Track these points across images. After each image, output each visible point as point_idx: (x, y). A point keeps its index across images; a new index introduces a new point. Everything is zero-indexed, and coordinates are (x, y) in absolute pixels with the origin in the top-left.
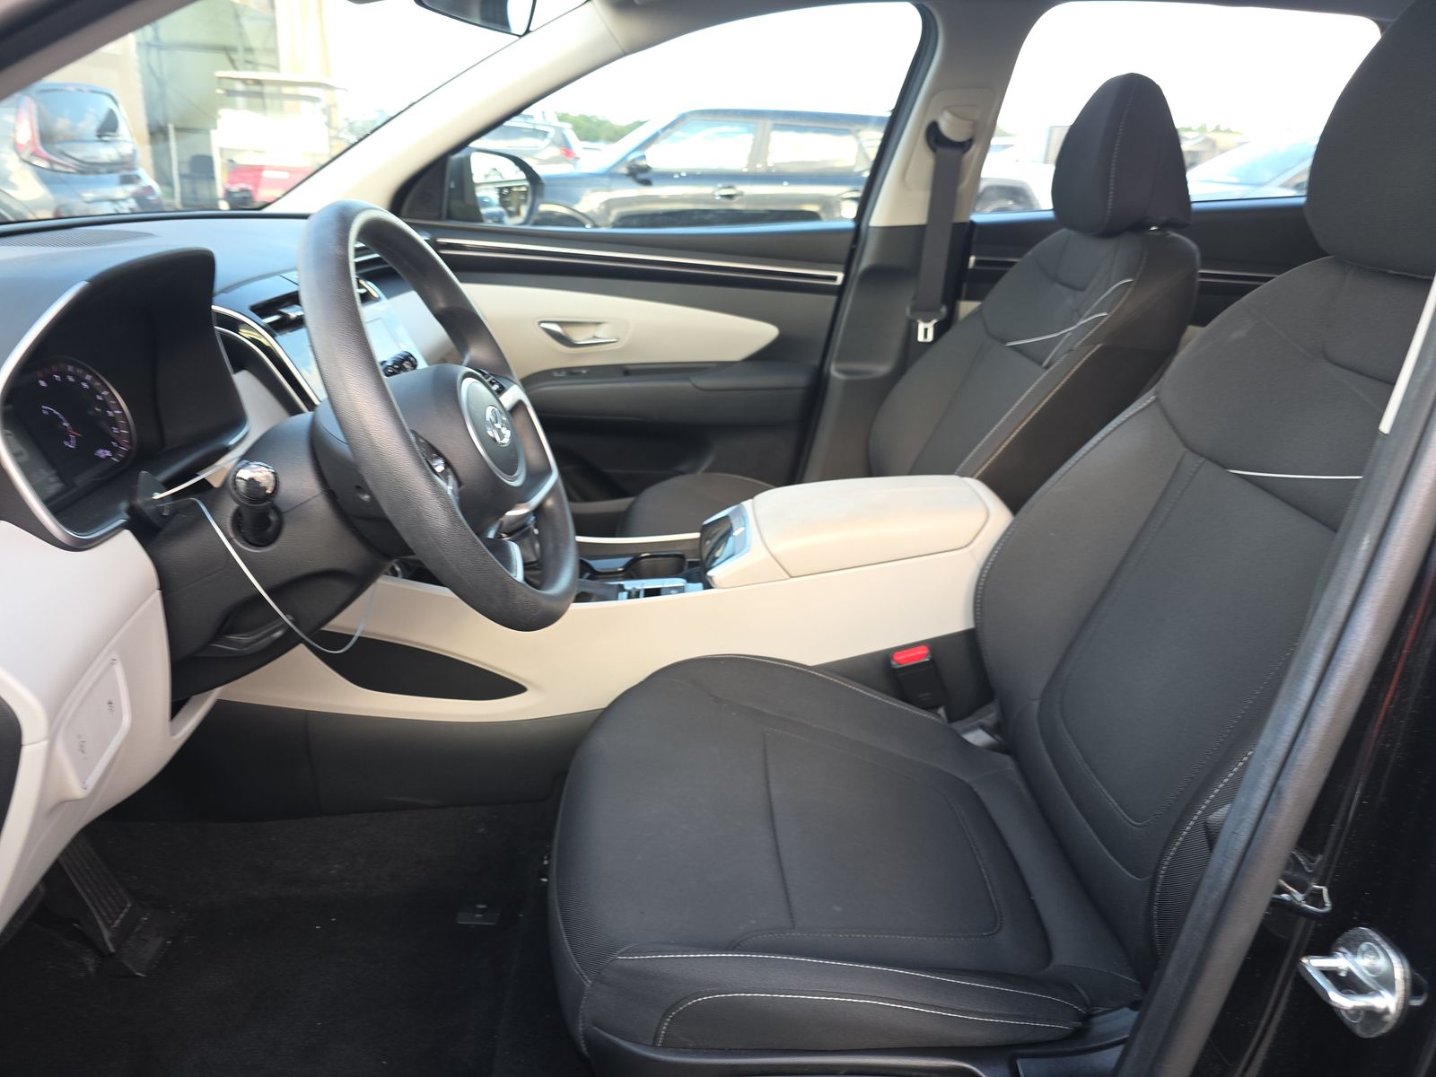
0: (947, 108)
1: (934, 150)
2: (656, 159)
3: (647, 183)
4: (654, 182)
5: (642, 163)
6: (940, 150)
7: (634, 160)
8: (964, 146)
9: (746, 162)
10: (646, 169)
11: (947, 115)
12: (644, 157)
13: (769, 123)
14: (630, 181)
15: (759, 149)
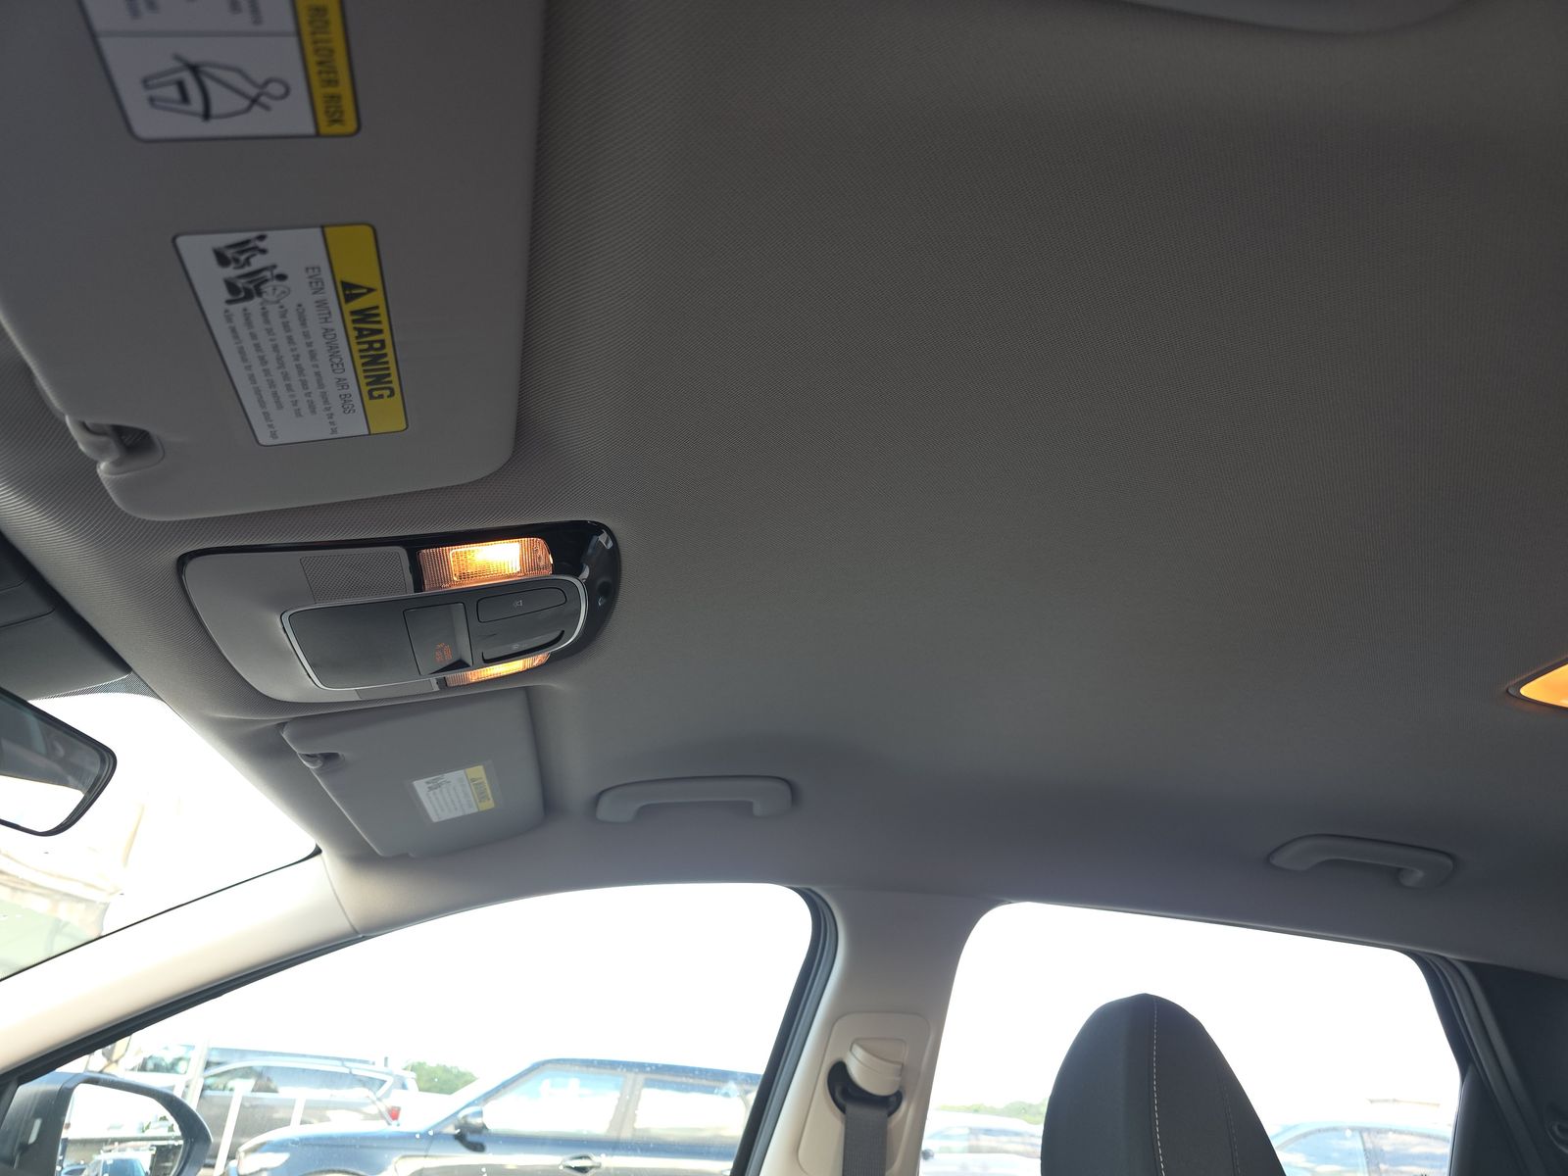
0: (857, 1041)
1: (842, 1109)
2: (497, 1118)
3: (477, 1147)
4: (488, 1147)
5: (476, 1121)
6: (850, 1108)
7: (465, 1117)
8: (889, 1104)
9: (607, 1126)
10: (481, 1129)
11: (859, 1052)
12: (480, 1114)
13: (641, 1077)
14: (458, 1145)
15: (626, 1109)
